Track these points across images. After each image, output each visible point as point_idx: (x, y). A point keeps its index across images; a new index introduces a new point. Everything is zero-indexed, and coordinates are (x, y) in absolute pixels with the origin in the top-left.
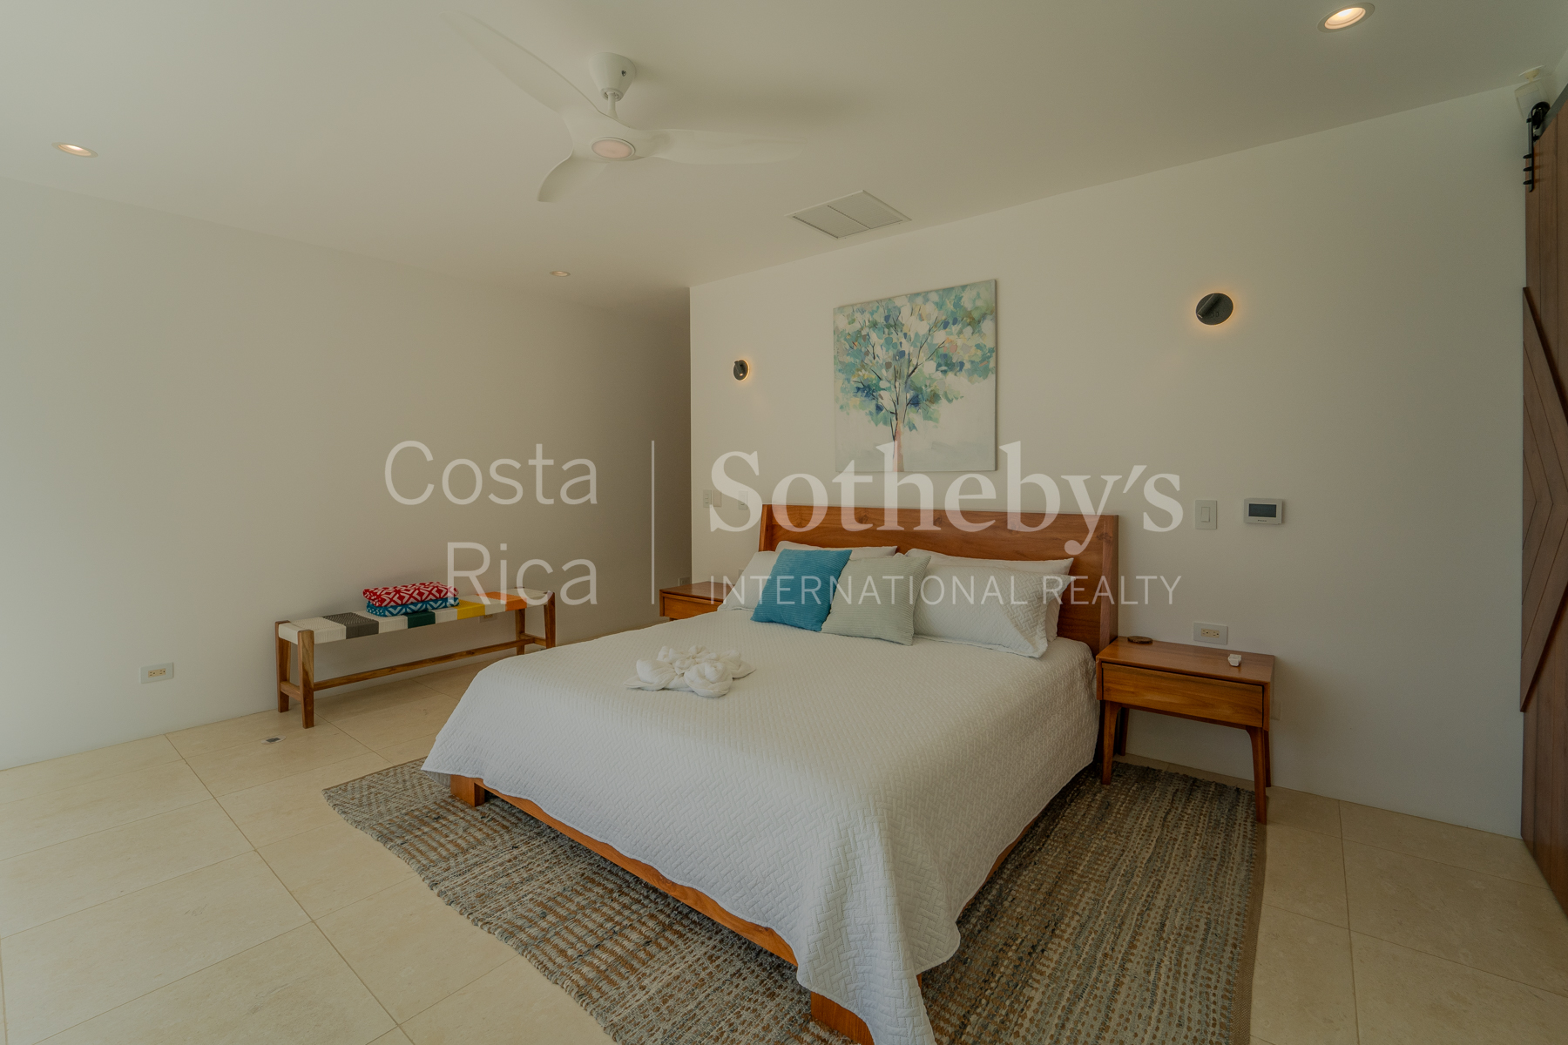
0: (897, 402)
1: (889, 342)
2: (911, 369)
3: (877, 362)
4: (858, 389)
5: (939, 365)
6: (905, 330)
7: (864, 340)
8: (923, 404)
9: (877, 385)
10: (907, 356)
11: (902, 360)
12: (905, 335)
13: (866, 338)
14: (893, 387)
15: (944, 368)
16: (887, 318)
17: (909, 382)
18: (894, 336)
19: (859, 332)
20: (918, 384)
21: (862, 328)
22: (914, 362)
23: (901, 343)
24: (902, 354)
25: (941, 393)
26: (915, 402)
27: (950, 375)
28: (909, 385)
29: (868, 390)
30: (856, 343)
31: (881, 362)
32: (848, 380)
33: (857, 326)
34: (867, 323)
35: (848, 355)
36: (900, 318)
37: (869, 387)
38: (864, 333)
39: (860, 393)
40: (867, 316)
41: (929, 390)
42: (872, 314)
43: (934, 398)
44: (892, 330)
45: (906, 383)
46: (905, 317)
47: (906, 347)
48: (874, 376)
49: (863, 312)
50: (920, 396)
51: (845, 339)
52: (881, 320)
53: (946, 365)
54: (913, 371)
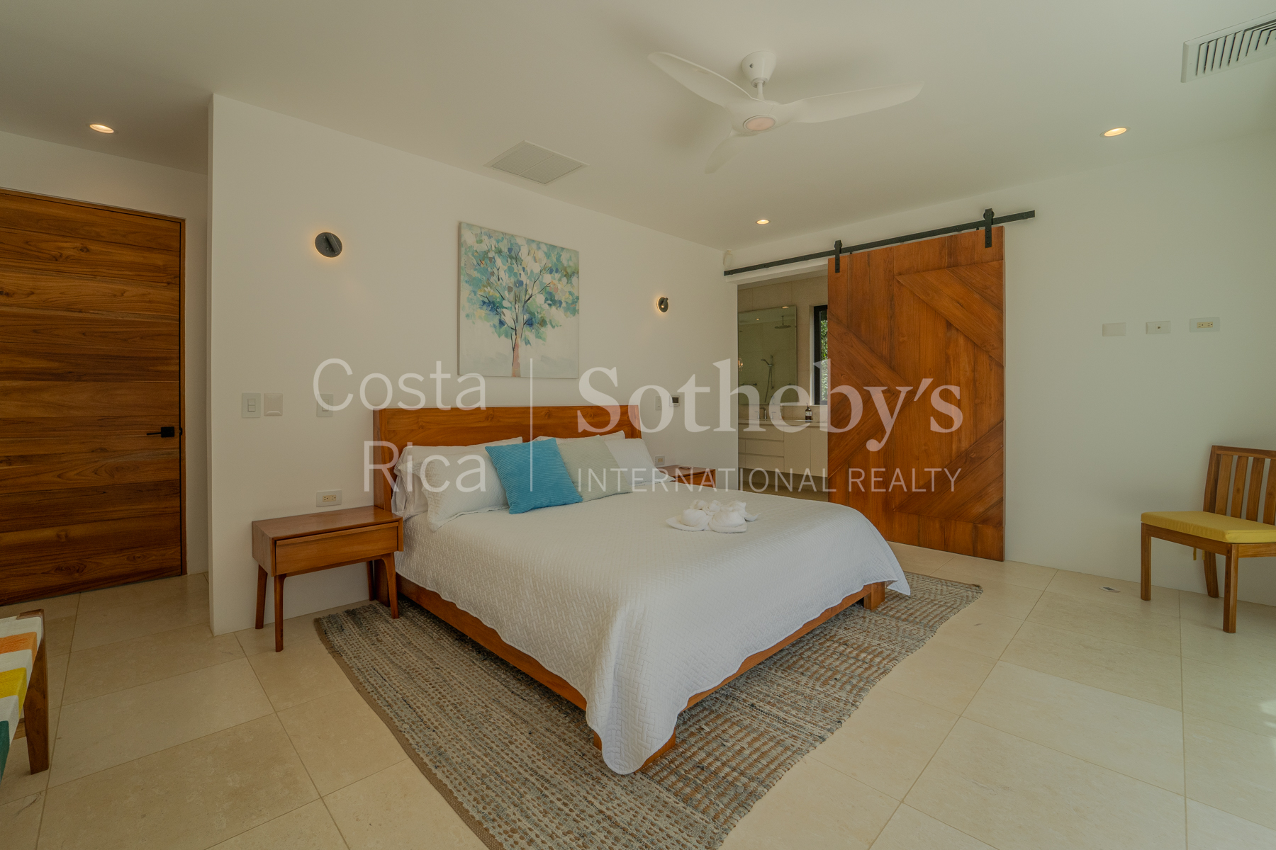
0: (516, 321)
1: (510, 270)
2: (528, 297)
3: (501, 284)
4: (484, 303)
5: (546, 299)
6: (524, 265)
7: (491, 262)
8: (536, 325)
9: (501, 304)
10: (524, 286)
11: (521, 288)
12: (524, 269)
13: (492, 260)
14: (513, 308)
15: (550, 302)
16: (510, 250)
17: (526, 307)
18: (515, 266)
19: (486, 253)
20: (533, 309)
21: (489, 251)
22: (530, 292)
23: (520, 274)
24: (521, 283)
25: (548, 320)
26: (529, 323)
27: (554, 308)
28: (526, 310)
29: (493, 306)
30: (483, 262)
31: (504, 284)
32: (475, 293)
33: (484, 247)
34: (493, 248)
35: (475, 270)
36: (520, 254)
37: (493, 303)
38: (491, 255)
39: (485, 307)
40: (493, 242)
41: (540, 316)
42: (498, 241)
43: (543, 323)
44: (514, 261)
45: (523, 307)
46: (523, 253)
47: (524, 278)
48: (498, 295)
49: (490, 237)
50: (533, 320)
51: (473, 255)
52: (505, 250)
53: (551, 300)
54: (529, 299)
